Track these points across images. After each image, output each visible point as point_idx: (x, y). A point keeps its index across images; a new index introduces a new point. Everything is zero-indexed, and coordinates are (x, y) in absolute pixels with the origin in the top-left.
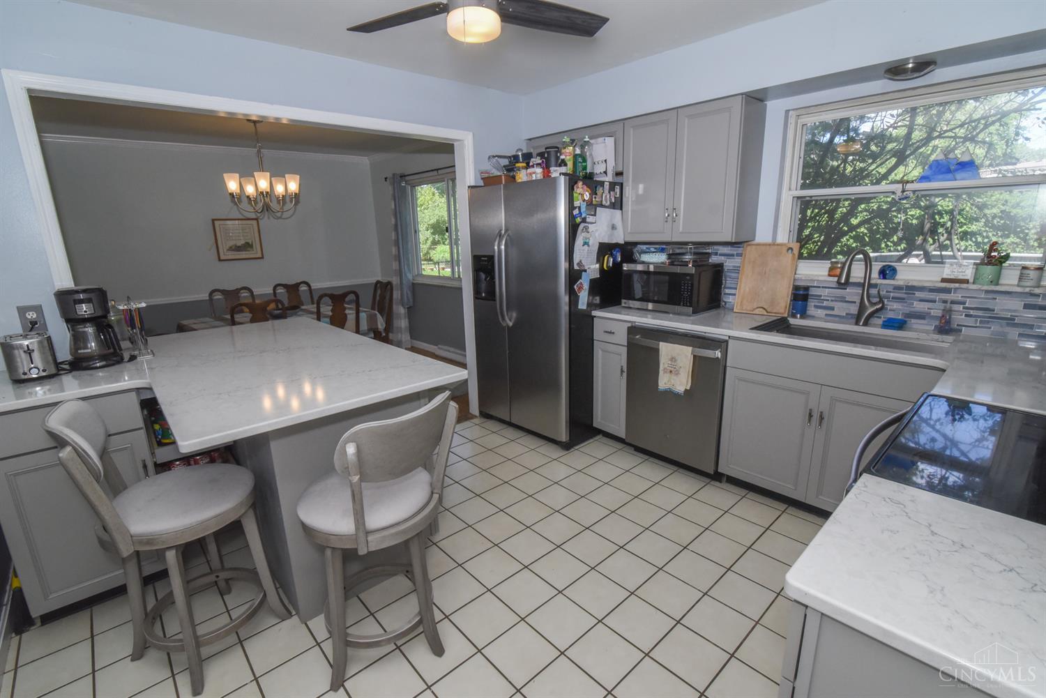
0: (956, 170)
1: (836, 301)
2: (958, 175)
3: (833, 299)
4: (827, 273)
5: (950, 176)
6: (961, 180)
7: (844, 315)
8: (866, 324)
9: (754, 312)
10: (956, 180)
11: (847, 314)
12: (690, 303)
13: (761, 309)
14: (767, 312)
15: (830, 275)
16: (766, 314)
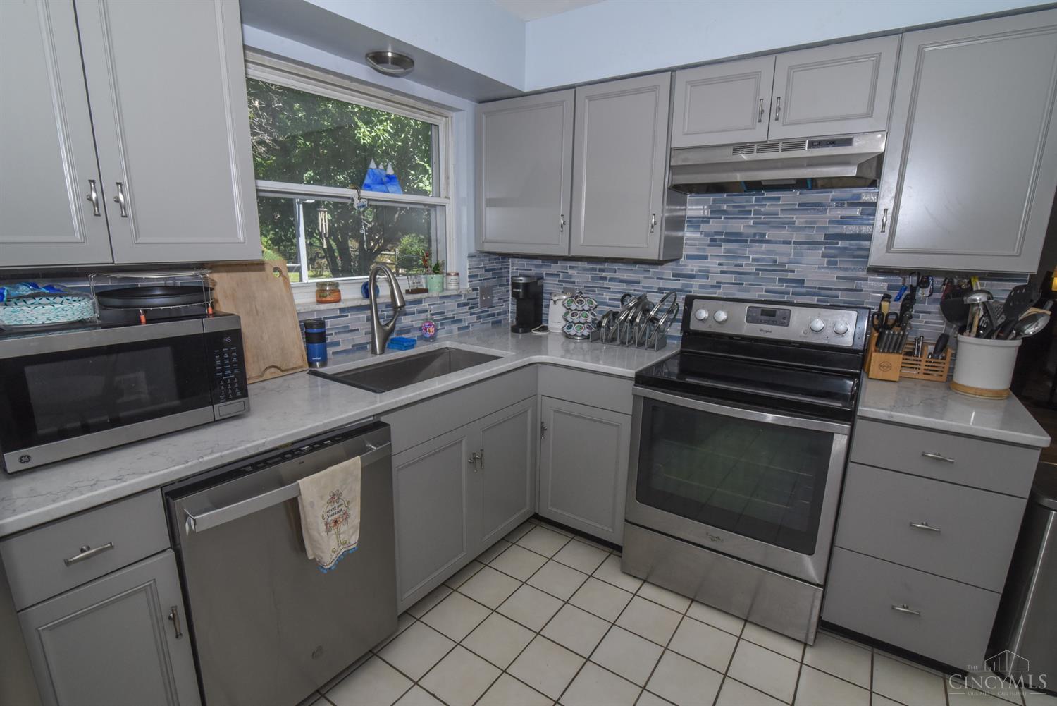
0: (387, 182)
1: (339, 333)
2: (391, 188)
3: (337, 331)
4: (314, 299)
5: (383, 187)
6: (392, 193)
7: (351, 347)
8: (383, 352)
9: (264, 378)
10: (389, 192)
11: (353, 346)
12: (240, 389)
13: (273, 370)
14: (282, 371)
15: (320, 302)
16: (281, 374)
